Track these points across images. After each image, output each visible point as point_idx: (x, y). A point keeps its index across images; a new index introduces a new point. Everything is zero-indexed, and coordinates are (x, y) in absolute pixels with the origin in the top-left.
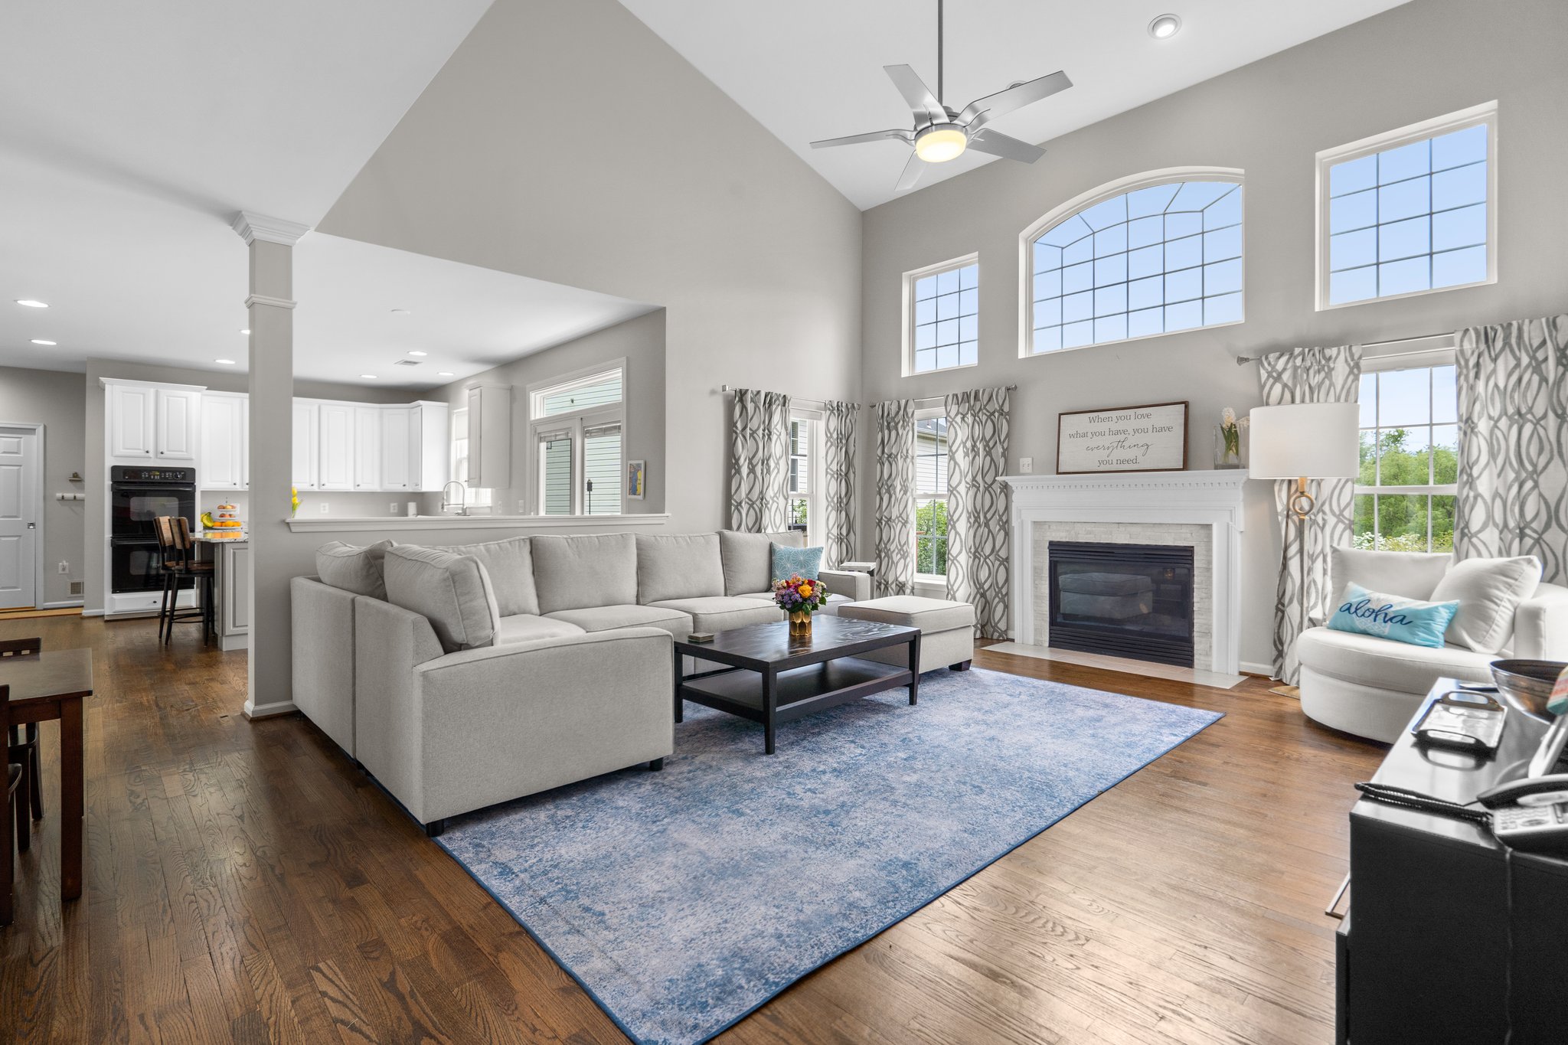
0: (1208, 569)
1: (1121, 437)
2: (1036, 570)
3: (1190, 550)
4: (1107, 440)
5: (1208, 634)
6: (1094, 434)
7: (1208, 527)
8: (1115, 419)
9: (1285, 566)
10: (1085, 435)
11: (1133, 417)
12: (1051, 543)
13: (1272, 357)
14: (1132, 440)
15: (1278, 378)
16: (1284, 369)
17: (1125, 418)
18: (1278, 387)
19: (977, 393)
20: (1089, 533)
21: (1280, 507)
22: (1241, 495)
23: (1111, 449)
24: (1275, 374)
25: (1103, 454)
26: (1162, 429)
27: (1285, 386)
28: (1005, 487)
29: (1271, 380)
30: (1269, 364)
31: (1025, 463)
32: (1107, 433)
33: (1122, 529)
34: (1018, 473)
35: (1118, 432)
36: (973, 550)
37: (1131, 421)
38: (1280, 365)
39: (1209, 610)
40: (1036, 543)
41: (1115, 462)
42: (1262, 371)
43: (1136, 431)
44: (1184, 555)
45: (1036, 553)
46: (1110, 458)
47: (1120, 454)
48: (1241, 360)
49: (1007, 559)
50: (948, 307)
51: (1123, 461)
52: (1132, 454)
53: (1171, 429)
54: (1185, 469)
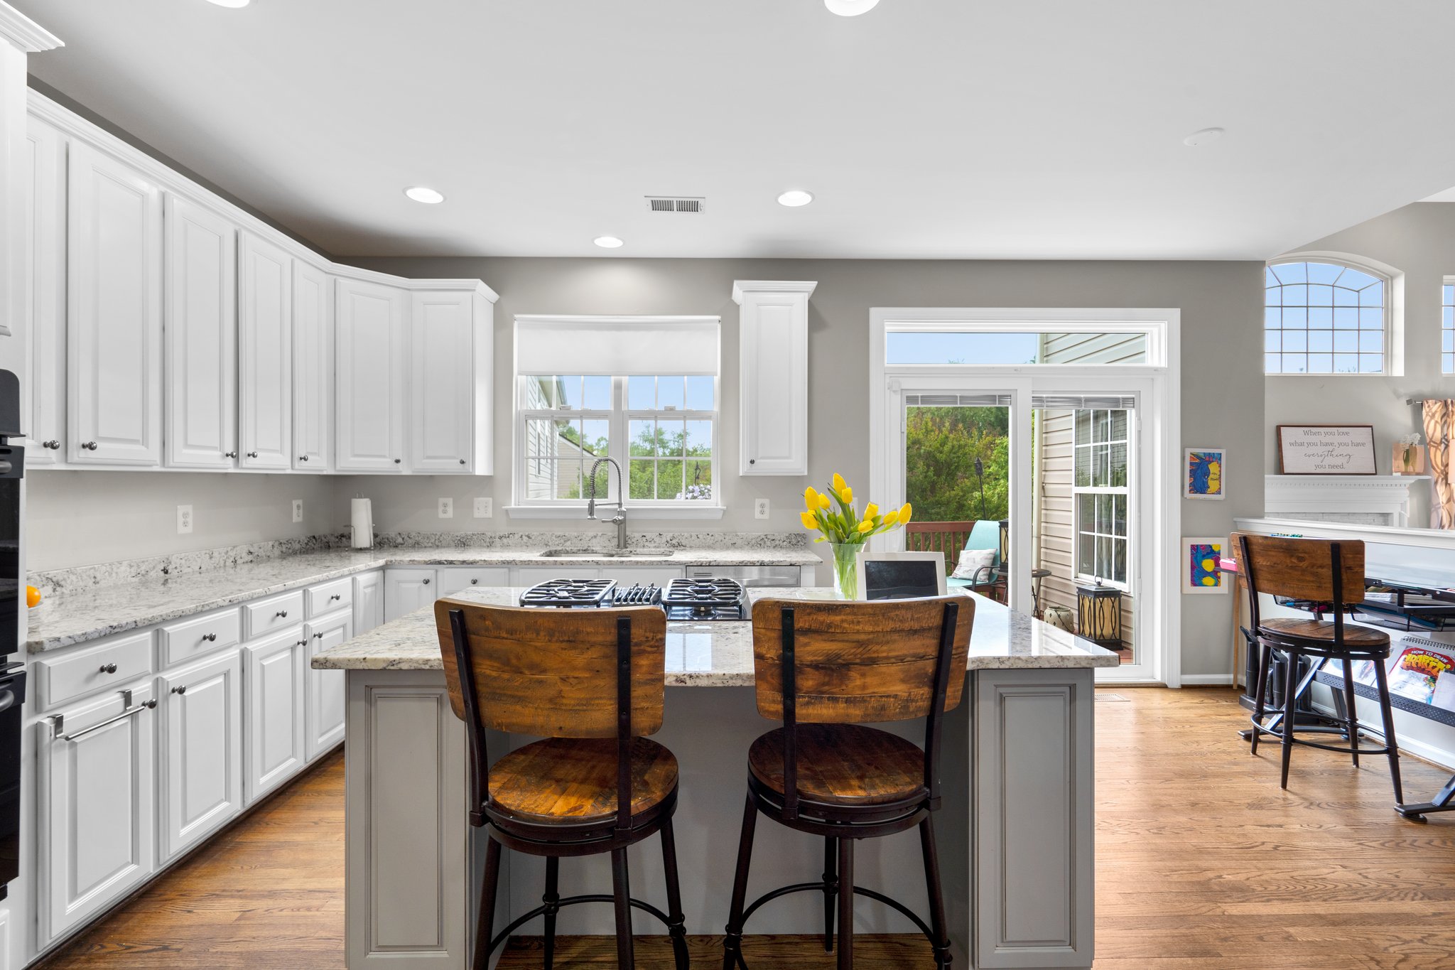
1: (1330, 448)
4: (1320, 450)
6: (1309, 444)
8: (1323, 435)
10: (1302, 444)
11: (1336, 433)
13: (1430, 402)
14: (1338, 451)
15: (1433, 416)
16: (1436, 412)
17: (1331, 433)
18: (1433, 422)
22: (1407, 492)
23: (1323, 457)
24: (1430, 414)
25: (1318, 460)
26: (1358, 445)
27: (1436, 422)
29: (1428, 418)
30: (1429, 406)
32: (1319, 444)
35: (1327, 444)
37: (1335, 436)
38: (1434, 409)
41: (1327, 467)
42: (1424, 411)
43: (1340, 444)
46: (1324, 463)
47: (1329, 461)
48: (1410, 402)
51: (1333, 467)
52: (1338, 461)
53: (1363, 444)
54: (1376, 474)
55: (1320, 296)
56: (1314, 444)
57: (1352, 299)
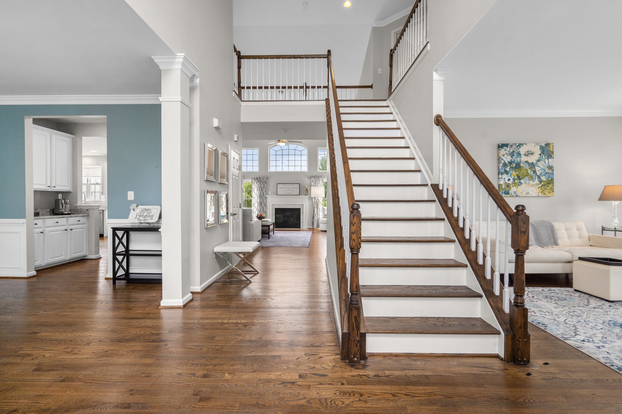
0: (303, 212)
1: (289, 189)
2: (272, 214)
3: (300, 209)
5: (303, 222)
7: (303, 205)
8: (288, 186)
9: (314, 211)
10: (282, 188)
12: (275, 208)
13: (312, 178)
14: (291, 190)
15: (313, 181)
18: (313, 183)
19: (260, 178)
20: (283, 206)
21: (314, 202)
22: (307, 199)
25: (285, 192)
26: (296, 188)
27: (314, 183)
28: (266, 197)
31: (270, 193)
33: (289, 205)
34: (268, 195)
36: (259, 210)
37: (290, 186)
38: (313, 180)
39: (303, 219)
40: (272, 208)
42: (311, 180)
43: (291, 188)
44: (299, 210)
45: (272, 210)
47: (288, 192)
48: (308, 178)
49: (266, 212)
50: (250, 157)
51: (289, 193)
52: (291, 192)
53: (297, 188)
54: (299, 195)
55: (292, 152)
56: (285, 188)
57: (299, 153)
